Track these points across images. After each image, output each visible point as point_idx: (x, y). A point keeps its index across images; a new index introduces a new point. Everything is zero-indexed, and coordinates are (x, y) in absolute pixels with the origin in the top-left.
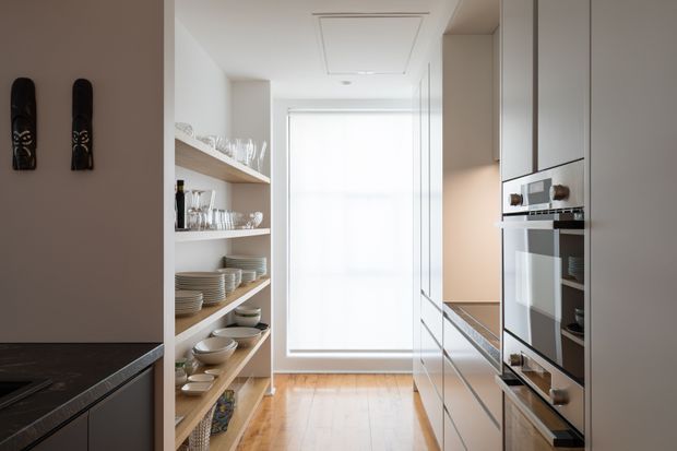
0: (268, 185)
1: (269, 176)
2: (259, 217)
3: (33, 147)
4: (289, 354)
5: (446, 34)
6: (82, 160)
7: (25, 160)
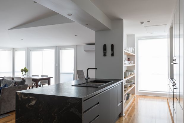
0: (135, 56)
1: (135, 54)
2: (133, 62)
3: (106, 53)
4: (139, 91)
5: (170, 28)
6: (112, 55)
7: (105, 55)
